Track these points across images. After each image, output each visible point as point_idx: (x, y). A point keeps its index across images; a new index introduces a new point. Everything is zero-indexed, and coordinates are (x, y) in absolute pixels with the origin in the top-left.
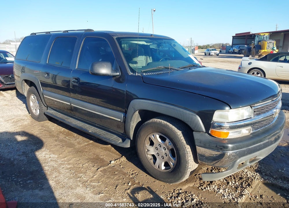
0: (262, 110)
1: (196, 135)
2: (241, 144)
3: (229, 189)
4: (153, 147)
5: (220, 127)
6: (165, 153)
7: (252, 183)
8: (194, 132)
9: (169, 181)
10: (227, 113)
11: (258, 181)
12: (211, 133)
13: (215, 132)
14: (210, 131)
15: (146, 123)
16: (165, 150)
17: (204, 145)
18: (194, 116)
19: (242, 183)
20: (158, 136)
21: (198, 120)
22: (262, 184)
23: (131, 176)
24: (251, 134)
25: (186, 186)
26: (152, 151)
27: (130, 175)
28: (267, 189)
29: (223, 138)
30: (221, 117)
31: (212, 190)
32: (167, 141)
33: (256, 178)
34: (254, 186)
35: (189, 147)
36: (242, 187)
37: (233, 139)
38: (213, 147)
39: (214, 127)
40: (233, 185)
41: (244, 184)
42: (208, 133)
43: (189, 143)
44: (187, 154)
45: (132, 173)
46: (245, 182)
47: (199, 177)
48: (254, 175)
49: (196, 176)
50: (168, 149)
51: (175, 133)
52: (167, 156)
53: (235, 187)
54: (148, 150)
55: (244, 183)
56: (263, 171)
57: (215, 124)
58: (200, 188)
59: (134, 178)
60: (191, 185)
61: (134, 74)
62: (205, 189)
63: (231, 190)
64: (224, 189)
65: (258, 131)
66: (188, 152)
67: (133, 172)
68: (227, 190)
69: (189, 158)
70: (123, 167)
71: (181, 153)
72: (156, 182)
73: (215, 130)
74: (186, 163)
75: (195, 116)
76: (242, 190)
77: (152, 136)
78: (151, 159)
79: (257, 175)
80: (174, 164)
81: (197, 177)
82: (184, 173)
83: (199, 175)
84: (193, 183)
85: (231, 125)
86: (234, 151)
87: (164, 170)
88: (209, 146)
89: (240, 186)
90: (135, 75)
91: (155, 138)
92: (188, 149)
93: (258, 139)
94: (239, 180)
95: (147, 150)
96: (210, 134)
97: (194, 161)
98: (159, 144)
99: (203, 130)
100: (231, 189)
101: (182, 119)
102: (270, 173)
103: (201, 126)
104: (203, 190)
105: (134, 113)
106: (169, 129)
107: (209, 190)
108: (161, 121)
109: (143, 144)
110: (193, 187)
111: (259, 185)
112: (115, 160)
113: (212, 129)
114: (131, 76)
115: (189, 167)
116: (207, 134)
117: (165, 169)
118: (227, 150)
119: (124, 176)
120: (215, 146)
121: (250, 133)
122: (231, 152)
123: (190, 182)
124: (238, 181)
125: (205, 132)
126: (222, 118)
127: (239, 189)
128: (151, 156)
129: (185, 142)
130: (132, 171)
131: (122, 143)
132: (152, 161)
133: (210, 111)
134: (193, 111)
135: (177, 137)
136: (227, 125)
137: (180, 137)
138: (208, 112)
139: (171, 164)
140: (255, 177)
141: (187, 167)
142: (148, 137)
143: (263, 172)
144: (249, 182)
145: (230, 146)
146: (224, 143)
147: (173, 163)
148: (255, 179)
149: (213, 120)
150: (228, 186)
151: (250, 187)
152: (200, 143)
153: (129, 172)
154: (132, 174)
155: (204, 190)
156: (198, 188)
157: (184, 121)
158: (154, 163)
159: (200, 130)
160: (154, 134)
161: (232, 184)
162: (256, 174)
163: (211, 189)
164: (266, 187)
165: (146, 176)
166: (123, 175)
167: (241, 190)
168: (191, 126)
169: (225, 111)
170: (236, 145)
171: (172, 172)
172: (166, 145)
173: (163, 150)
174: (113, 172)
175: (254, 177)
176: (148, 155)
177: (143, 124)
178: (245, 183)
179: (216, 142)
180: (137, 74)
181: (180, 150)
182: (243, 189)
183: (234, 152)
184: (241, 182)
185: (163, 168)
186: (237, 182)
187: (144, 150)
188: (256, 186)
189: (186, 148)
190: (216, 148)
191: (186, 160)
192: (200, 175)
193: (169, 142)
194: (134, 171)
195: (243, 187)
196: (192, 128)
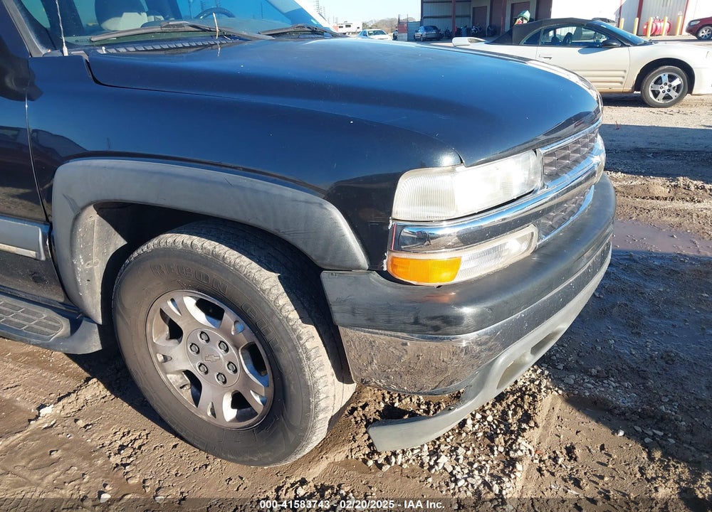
0: (564, 158)
1: (333, 285)
2: (507, 297)
3: (467, 449)
4: (180, 342)
5: (423, 239)
6: (230, 363)
7: (534, 409)
8: (324, 275)
9: (256, 459)
10: (447, 178)
11: (550, 397)
12: (390, 271)
13: (404, 263)
14: (385, 261)
15: (135, 254)
16: (227, 350)
17: (369, 319)
18: (316, 209)
19: (504, 413)
20: (190, 302)
21: (335, 224)
22: (564, 405)
23: (115, 460)
24: (535, 252)
25: (323, 464)
26: (180, 358)
27: (109, 457)
28: (582, 420)
29: (439, 284)
30: (425, 198)
31: (411, 461)
32: (229, 317)
33: (542, 387)
34: (540, 418)
35: (312, 329)
36: (508, 431)
37: (478, 280)
38: (404, 323)
39: (400, 245)
40: (477, 426)
41: (510, 416)
42: (377, 272)
43: (310, 316)
44: (308, 359)
45: (119, 443)
46: (514, 410)
47: (366, 417)
48: (533, 376)
49: (356, 413)
50: (237, 347)
51: (250, 286)
52: (235, 371)
53: (485, 433)
54: (166, 359)
55: (510, 413)
56: (558, 355)
57: (405, 230)
58: (370, 463)
59: (125, 465)
60: (340, 457)
61: (57, 53)
62: (389, 463)
63: (474, 450)
64: (452, 451)
65: (554, 239)
66: (312, 353)
67: (126, 440)
68: (461, 451)
69: (318, 374)
70: (85, 427)
71: (284, 359)
72: (209, 468)
73: (404, 255)
74: (308, 394)
75: (321, 205)
76: (510, 443)
77: (170, 303)
78: (181, 388)
79: (542, 373)
80: (265, 399)
81: (359, 419)
82: (305, 430)
83: (363, 407)
84: (347, 448)
85: (468, 227)
86: (484, 330)
87: (232, 421)
88: (389, 322)
89: (501, 429)
90: (60, 54)
91: (182, 308)
92: (310, 338)
93: (560, 267)
94: (494, 405)
95: (160, 358)
96: (386, 275)
97: (336, 380)
98: (202, 333)
99: (356, 260)
100: (473, 445)
101: (270, 226)
102: (577, 362)
103: (349, 246)
104: (380, 466)
105: (76, 218)
106: (227, 269)
107: (401, 465)
108: (189, 242)
109: (143, 337)
110: (346, 464)
111: (557, 410)
112: (60, 400)
113: (394, 254)
114: (45, 59)
115: (322, 404)
116: (375, 275)
117: (239, 418)
118: (459, 329)
119: (85, 465)
120: (412, 321)
121: (531, 250)
122: (473, 336)
123: (333, 446)
124: (490, 410)
125: (367, 267)
126: (432, 204)
127: (500, 439)
128: (179, 376)
129: (294, 316)
130: (120, 434)
131: (68, 337)
132: (187, 394)
133: (380, 178)
134: (312, 187)
135: (263, 299)
136: (449, 231)
137: (272, 298)
138: (375, 186)
139: (256, 400)
140: (540, 384)
141: (312, 407)
142: (155, 311)
143: (557, 358)
144: (526, 407)
145: (468, 311)
146: (446, 305)
147: (261, 397)
148: (540, 391)
149: (394, 216)
150: (464, 435)
151: (532, 424)
152: (353, 313)
153: (107, 443)
154: (122, 447)
155: (386, 468)
156: (365, 461)
157: (281, 234)
158: (196, 399)
159: (349, 263)
160: (175, 295)
161: (474, 425)
162: (539, 371)
163: (408, 460)
164: (577, 414)
165: (175, 446)
166: (84, 459)
167: (506, 442)
168: (308, 250)
169: (442, 173)
170: (489, 304)
171: (261, 427)
172: (226, 332)
173: (221, 352)
174: (45, 454)
175: (537, 383)
176: (169, 376)
177: (127, 261)
178: (515, 413)
179: (412, 302)
180: (65, 49)
181: (279, 350)
182: (513, 437)
183: (486, 334)
184: (502, 408)
185: (229, 413)
186: (488, 412)
187: (148, 358)
188: (548, 417)
189: (299, 338)
190: (416, 327)
191: (306, 383)
192: (367, 409)
193: (235, 322)
194: (129, 432)
195: (512, 432)
196: (313, 257)
